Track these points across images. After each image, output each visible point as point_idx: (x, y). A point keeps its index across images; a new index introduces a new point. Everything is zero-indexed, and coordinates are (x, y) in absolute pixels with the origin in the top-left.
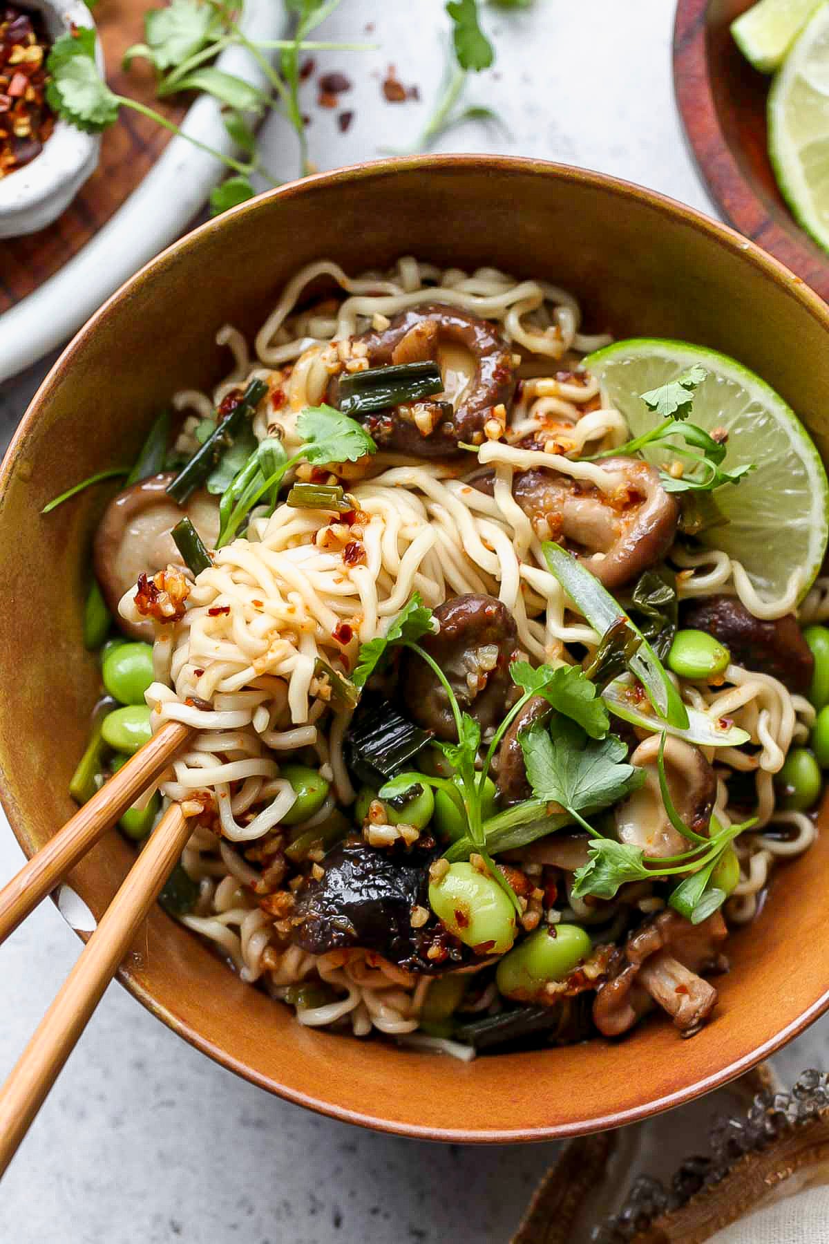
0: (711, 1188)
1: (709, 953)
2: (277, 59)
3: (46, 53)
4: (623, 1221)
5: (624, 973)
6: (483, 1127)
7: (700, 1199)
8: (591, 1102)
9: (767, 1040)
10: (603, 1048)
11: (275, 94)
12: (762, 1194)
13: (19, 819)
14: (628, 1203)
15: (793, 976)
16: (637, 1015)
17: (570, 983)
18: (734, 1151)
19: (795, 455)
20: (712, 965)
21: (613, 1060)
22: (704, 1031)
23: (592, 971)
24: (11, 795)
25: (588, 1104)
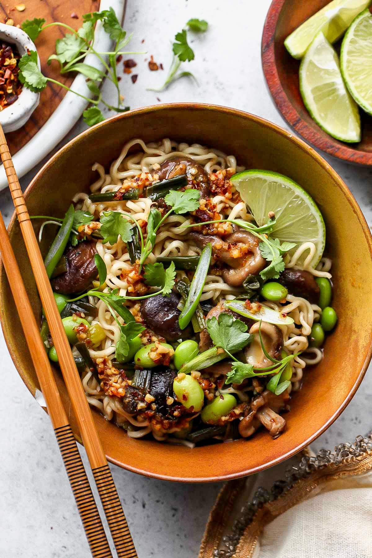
0: (286, 492)
1: (283, 405)
2: (108, 58)
3: (18, 61)
4: (253, 505)
5: (250, 414)
6: (198, 477)
7: (282, 496)
8: (239, 465)
9: (305, 440)
10: (243, 442)
11: (107, 72)
12: (306, 494)
13: (19, 365)
14: (255, 498)
15: (315, 415)
16: (255, 429)
17: (230, 417)
18: (295, 478)
19: (312, 214)
20: (284, 409)
21: (247, 448)
22: (281, 436)
23: (237, 411)
24: (16, 356)
25: (238, 466)
